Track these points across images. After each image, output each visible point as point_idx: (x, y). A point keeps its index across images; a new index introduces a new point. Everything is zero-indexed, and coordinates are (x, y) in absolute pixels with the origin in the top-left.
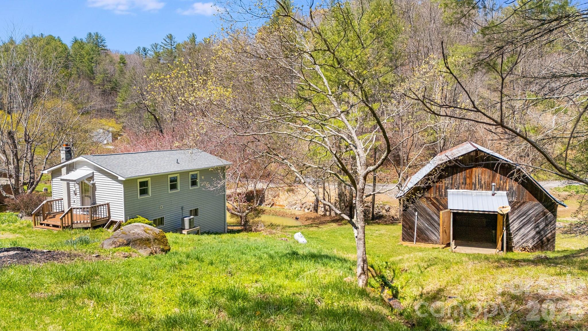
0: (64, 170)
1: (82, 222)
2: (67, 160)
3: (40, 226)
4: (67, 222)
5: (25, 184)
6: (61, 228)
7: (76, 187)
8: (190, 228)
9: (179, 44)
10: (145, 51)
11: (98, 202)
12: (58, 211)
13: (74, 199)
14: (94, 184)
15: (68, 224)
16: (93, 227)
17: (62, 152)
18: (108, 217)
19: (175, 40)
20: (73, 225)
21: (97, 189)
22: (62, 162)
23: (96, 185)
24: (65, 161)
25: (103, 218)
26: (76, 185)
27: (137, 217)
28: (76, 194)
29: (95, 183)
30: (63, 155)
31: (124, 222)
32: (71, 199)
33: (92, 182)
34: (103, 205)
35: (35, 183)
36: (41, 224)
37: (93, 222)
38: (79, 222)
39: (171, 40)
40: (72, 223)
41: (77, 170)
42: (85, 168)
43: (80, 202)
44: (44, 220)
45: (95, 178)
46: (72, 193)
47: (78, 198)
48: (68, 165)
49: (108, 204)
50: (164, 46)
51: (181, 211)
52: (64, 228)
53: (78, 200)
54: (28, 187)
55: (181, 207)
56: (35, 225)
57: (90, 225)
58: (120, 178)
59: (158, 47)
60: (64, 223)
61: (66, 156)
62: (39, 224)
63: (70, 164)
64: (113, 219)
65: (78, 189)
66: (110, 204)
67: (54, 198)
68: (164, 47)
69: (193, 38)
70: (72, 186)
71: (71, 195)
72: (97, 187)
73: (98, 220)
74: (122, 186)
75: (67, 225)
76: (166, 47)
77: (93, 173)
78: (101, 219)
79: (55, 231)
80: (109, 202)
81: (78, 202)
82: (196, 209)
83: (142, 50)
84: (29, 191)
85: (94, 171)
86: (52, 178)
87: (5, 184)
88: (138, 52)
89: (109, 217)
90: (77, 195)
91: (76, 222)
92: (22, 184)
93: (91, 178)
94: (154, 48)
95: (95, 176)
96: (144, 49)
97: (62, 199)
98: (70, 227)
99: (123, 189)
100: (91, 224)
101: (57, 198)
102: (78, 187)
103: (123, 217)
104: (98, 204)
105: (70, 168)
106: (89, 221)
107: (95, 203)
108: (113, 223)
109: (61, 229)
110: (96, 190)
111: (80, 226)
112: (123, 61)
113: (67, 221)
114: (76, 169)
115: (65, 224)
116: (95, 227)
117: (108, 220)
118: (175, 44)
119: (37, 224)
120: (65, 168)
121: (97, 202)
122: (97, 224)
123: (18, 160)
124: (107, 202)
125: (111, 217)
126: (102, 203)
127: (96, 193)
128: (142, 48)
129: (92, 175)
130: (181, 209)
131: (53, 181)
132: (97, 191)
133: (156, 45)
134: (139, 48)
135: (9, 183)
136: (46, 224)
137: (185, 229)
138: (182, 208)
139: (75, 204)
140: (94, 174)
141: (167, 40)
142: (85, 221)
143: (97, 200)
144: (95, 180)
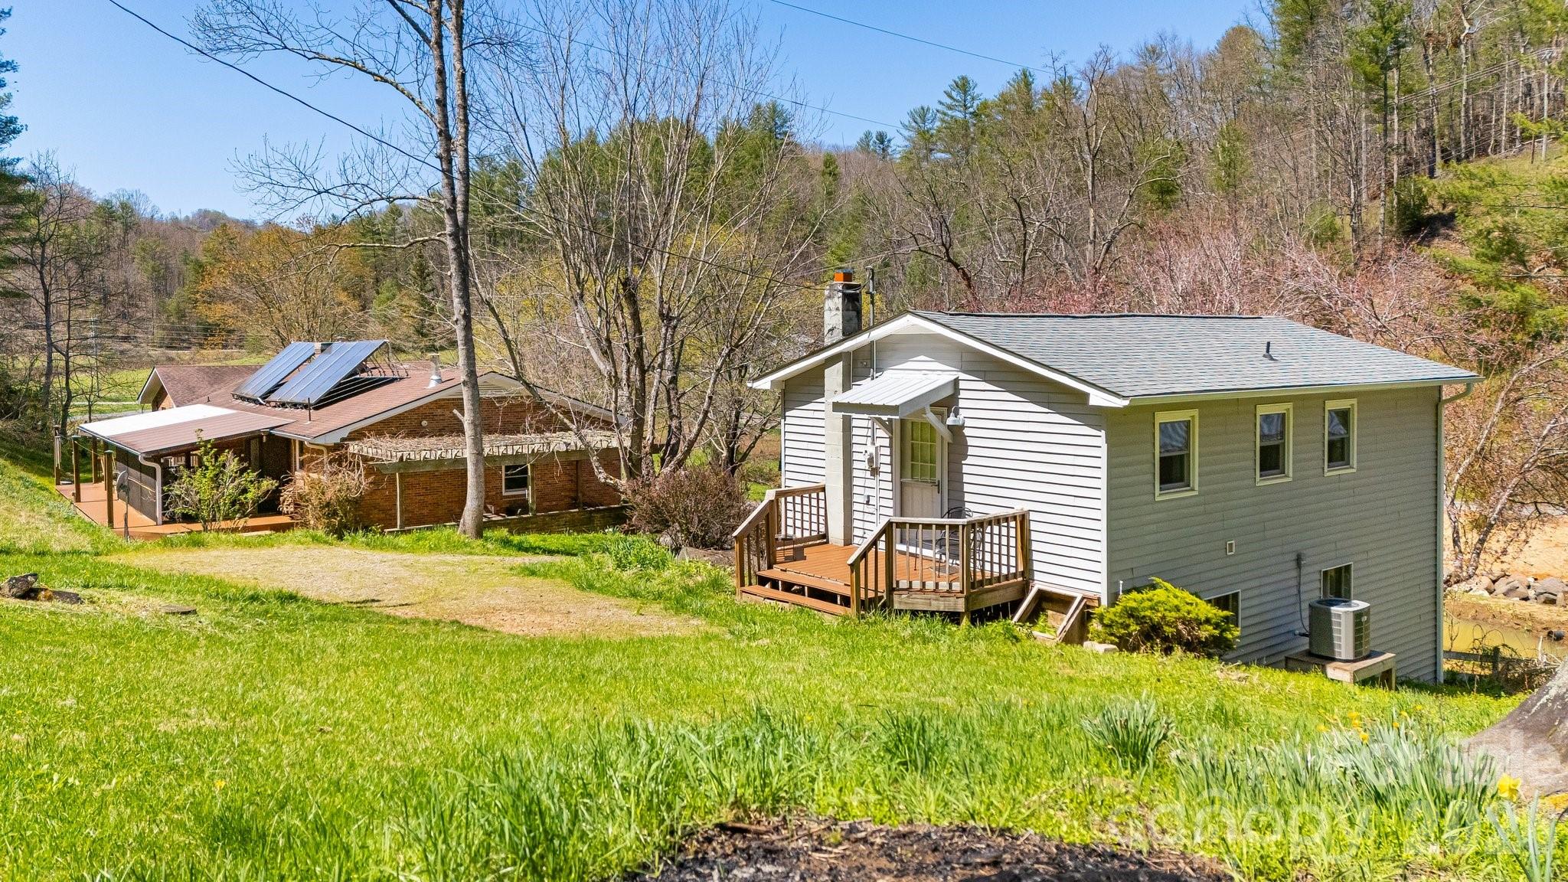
0: (834, 376)
1: (930, 585)
2: (849, 332)
3: (756, 588)
4: (871, 585)
5: (655, 449)
6: (854, 605)
7: (879, 442)
8: (1358, 657)
9: (985, 105)
10: (882, 142)
11: (977, 507)
12: (806, 534)
13: (869, 492)
14: (957, 431)
15: (876, 591)
16: (973, 613)
17: (829, 304)
18: (1023, 574)
19: (977, 91)
20: (896, 598)
21: (971, 451)
22: (827, 342)
23: (967, 432)
24: (841, 337)
25: (1007, 577)
26: (881, 433)
27: (1154, 587)
28: (875, 472)
29: (963, 427)
30: (833, 316)
31: (1104, 602)
32: (856, 490)
33: (950, 421)
34: (998, 521)
35: (682, 447)
36: (763, 581)
37: (975, 586)
38: (917, 585)
39: (965, 93)
40: (891, 590)
41: (888, 374)
42: (922, 362)
43: (890, 503)
44: (770, 567)
45: (962, 403)
46: (860, 465)
47: (883, 485)
48: (847, 354)
49: (1023, 520)
50: (946, 111)
51: (1294, 573)
52: (865, 605)
53: (883, 494)
54: (663, 460)
55: (1294, 557)
56: (742, 584)
57: (960, 606)
58: (1097, 399)
59: (929, 115)
60: (862, 585)
61: (846, 320)
62: (754, 581)
63: (857, 352)
64: (1042, 582)
65: (887, 451)
66: (1033, 516)
67: (789, 483)
68: (945, 114)
69: (1026, 79)
70: (862, 440)
71: (855, 473)
72: (970, 441)
73: (990, 582)
74: (1099, 439)
75: (871, 595)
76: (950, 112)
77: (956, 381)
78: (998, 579)
79: (831, 616)
80: (1027, 506)
81: (883, 502)
82: (1338, 571)
83: (874, 139)
84: (667, 470)
85: (962, 376)
86: (785, 410)
87: (605, 445)
88: (864, 144)
89: (1027, 574)
90: (883, 476)
91: (904, 584)
92: (648, 449)
93: (947, 402)
94: (919, 120)
95: (963, 394)
96: (881, 138)
97: (823, 489)
98: (885, 606)
99: (1103, 452)
100: (967, 599)
101: (796, 485)
102: (887, 442)
103: (1103, 578)
104: (976, 517)
105: (860, 366)
106: (957, 586)
107: (958, 511)
108: (1048, 601)
109: (851, 611)
110: (965, 456)
111: (920, 603)
112: (830, 166)
113: (875, 583)
114: (880, 370)
115: (866, 589)
116: (981, 616)
117: (1025, 589)
118: (976, 102)
119: (746, 580)
120: (839, 366)
121: (967, 506)
122: (990, 600)
123: (643, 372)
124: (1019, 507)
125: (1037, 576)
126: (994, 512)
127: (965, 469)
128: (874, 136)
129: (949, 392)
130: (1293, 564)
131: (788, 421)
132: (969, 460)
133: (923, 114)
134: (868, 135)
135: (615, 444)
136: (784, 583)
137: (1333, 660)
138: (1298, 560)
139: (871, 509)
140: (962, 385)
141: (954, 94)
142: (944, 586)
143: (967, 497)
144: (963, 413)
